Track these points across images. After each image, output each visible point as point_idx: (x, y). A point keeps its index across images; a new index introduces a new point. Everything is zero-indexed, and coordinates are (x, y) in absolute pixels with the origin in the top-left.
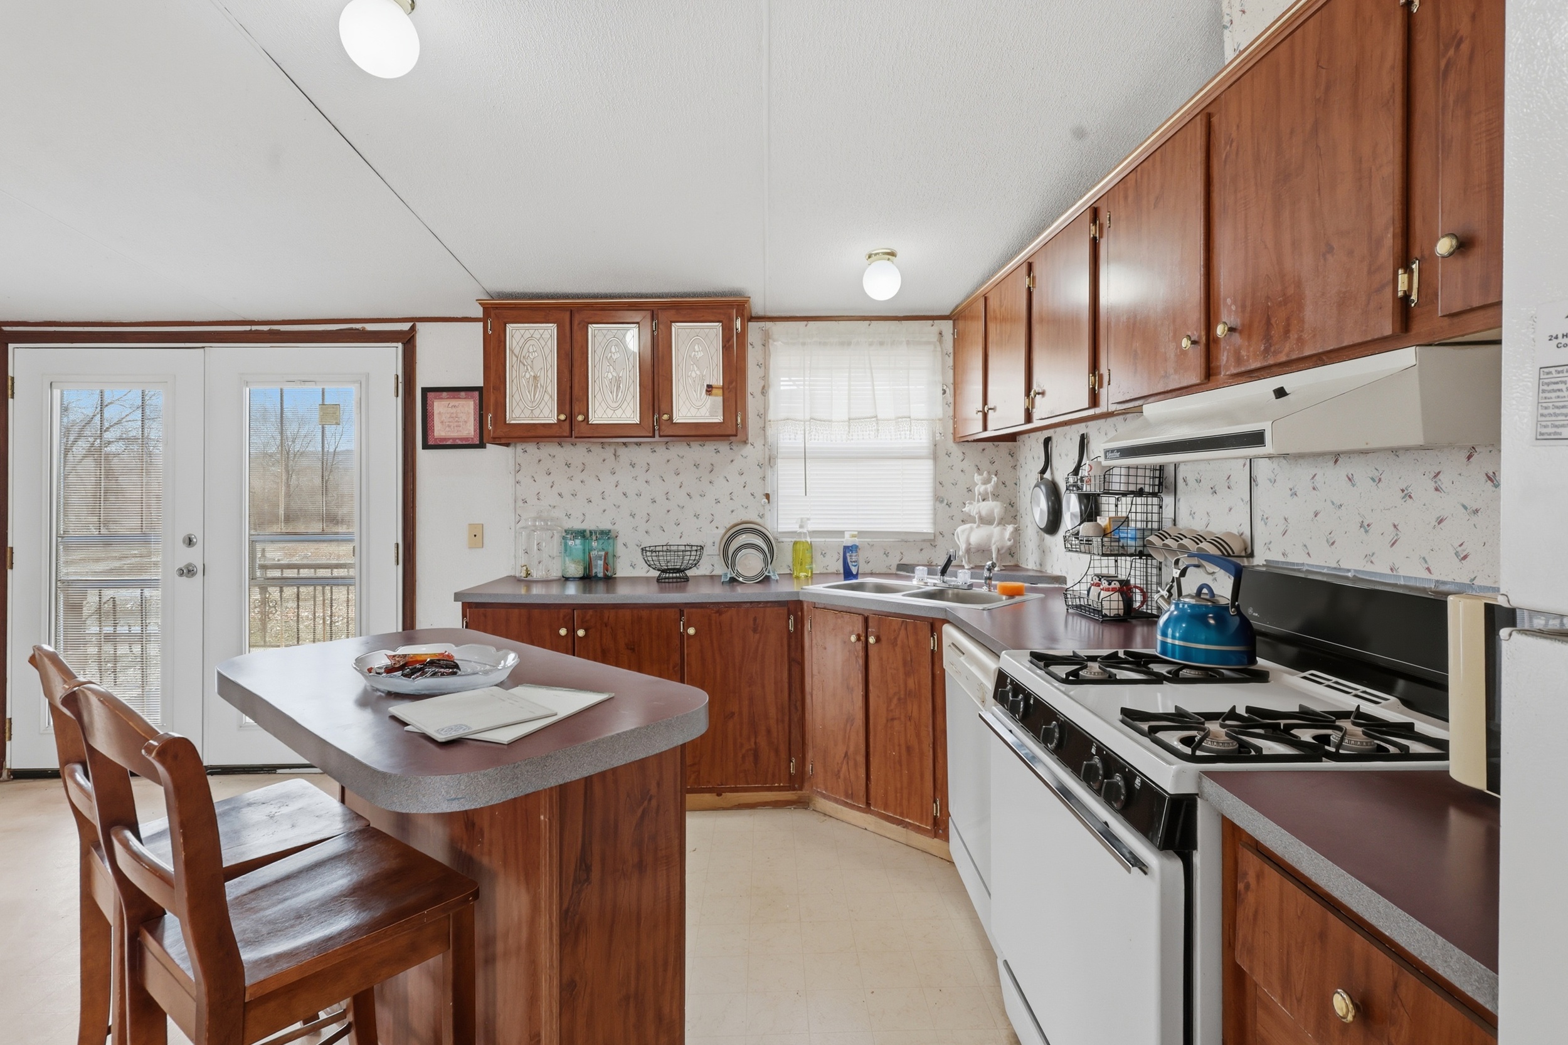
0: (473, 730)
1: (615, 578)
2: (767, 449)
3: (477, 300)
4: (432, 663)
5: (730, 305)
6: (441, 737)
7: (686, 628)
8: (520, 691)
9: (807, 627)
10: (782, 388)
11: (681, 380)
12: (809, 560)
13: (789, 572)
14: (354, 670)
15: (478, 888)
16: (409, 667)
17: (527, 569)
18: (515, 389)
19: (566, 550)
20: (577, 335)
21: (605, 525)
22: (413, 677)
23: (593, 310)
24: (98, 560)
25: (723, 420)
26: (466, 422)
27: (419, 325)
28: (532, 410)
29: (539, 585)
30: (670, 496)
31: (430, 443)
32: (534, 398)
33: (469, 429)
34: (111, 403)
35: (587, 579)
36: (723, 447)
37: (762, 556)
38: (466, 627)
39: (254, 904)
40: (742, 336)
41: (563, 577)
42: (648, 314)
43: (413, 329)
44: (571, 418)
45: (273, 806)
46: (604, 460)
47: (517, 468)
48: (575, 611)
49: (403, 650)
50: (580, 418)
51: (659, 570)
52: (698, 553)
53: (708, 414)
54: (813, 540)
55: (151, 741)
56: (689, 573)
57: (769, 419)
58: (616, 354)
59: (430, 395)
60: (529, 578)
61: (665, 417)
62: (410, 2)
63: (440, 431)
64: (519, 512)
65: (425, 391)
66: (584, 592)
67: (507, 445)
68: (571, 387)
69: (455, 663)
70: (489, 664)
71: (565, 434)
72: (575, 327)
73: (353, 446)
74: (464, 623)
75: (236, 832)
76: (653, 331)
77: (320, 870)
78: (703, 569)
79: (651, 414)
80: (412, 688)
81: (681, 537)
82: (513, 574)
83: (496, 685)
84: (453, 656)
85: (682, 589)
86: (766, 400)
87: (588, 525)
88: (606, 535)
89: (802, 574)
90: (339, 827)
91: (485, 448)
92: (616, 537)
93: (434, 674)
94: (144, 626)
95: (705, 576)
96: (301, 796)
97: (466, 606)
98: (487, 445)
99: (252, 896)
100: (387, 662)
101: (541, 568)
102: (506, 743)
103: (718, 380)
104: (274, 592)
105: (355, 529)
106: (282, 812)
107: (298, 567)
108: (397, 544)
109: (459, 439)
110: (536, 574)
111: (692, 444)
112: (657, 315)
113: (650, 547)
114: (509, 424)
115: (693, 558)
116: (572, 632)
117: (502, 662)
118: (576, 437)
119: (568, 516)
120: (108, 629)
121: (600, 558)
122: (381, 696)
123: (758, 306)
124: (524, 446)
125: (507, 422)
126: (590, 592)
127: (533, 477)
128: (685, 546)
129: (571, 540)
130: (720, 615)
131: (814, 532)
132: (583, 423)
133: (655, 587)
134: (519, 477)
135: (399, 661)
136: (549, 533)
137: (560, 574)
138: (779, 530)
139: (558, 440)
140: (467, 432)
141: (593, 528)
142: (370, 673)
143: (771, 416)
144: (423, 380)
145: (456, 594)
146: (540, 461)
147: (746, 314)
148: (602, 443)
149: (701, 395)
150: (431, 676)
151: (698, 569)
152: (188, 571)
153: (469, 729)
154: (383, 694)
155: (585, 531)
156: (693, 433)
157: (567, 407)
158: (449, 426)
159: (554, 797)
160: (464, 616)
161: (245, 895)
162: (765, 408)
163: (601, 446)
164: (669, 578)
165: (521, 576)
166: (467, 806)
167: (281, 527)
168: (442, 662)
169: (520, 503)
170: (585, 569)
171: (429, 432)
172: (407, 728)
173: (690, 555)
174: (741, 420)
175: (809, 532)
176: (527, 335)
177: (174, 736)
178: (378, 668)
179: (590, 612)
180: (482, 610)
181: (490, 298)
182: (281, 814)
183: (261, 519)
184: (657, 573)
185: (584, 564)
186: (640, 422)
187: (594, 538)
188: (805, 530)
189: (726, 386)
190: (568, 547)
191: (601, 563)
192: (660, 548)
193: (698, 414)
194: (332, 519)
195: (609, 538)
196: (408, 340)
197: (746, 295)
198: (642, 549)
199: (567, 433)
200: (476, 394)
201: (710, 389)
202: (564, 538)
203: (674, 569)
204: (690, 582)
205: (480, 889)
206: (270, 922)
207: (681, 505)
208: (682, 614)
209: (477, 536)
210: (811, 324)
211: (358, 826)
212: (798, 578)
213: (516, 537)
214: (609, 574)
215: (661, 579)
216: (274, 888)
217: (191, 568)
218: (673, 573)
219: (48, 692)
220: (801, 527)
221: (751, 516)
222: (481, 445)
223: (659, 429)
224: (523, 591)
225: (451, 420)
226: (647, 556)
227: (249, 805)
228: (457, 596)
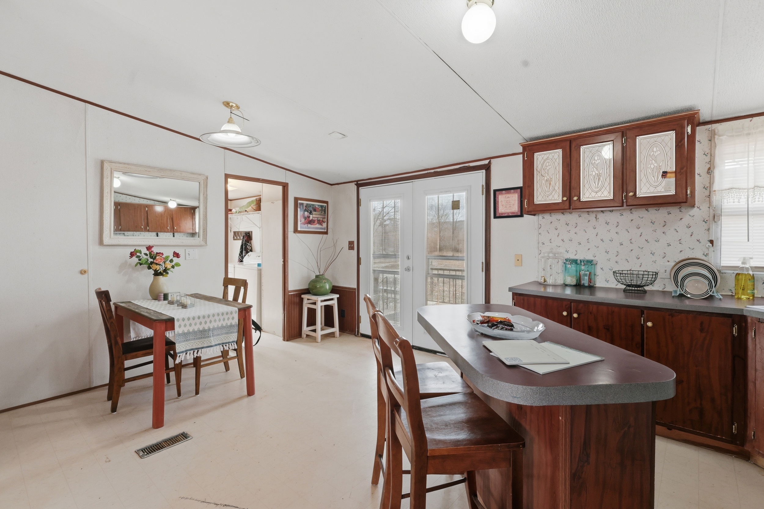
0: (523, 362)
1: (596, 287)
2: (711, 210)
3: (519, 144)
4: (501, 322)
5: (683, 118)
6: (508, 363)
7: (646, 321)
8: (546, 345)
9: (751, 334)
10: (726, 168)
11: (643, 171)
12: (750, 287)
13: (731, 294)
14: (467, 320)
15: (525, 442)
16: (492, 323)
17: (544, 278)
18: (539, 186)
19: (566, 269)
20: (574, 153)
21: (589, 257)
22: (493, 328)
23: (584, 138)
24: (382, 263)
25: (676, 193)
26: (514, 205)
27: (492, 160)
28: (548, 196)
29: (551, 287)
30: (633, 241)
31: (497, 216)
32: (549, 190)
33: (515, 208)
34: (386, 207)
35: (578, 286)
36: (674, 210)
37: (707, 282)
38: (514, 305)
39: (430, 413)
40: (692, 138)
41: (564, 284)
42: (620, 134)
43: (490, 162)
44: (570, 199)
45: (436, 372)
46: (589, 221)
47: (539, 227)
48: (572, 303)
49: (487, 314)
50: (575, 198)
51: (625, 285)
52: (654, 276)
53: (663, 190)
54: (754, 273)
55: (397, 339)
56: (646, 288)
57: (714, 189)
58: (598, 161)
59: (497, 193)
60: (545, 283)
61: (631, 194)
62: (492, 1)
63: (502, 210)
64: (540, 249)
65: (495, 191)
66: (576, 293)
67: (534, 215)
68: (570, 182)
69: (512, 324)
70: (529, 327)
71: (566, 208)
72: (573, 149)
73: (464, 218)
74: (513, 303)
75: (424, 379)
76: (623, 144)
77: (454, 407)
78: (657, 287)
79: (621, 193)
80: (493, 334)
81: (640, 266)
82: (537, 280)
83: (533, 339)
84: (511, 320)
85: (642, 298)
86: (711, 177)
87: (579, 257)
88: (590, 263)
89: (744, 297)
90: (461, 389)
91: (523, 217)
92: (596, 264)
93: (502, 329)
94: (395, 288)
95: (658, 291)
96: (447, 370)
97: (514, 295)
98: (524, 215)
99: (430, 409)
100: (480, 318)
101: (551, 278)
102: (541, 374)
103: (671, 167)
104: (435, 279)
105: (465, 254)
106: (440, 375)
107: (444, 270)
108: (483, 262)
109: (510, 213)
110: (550, 281)
111: (649, 209)
112: (626, 133)
113: (619, 271)
114: (536, 204)
115: (649, 279)
116: (570, 314)
117: (536, 327)
118: (572, 209)
119: (567, 252)
120: (385, 288)
121: (586, 275)
122: (478, 335)
123: (705, 114)
124: (543, 215)
125: (535, 203)
126: (580, 294)
127: (548, 231)
128: (644, 271)
129: (569, 264)
130: (672, 317)
131: (756, 267)
132: (577, 201)
133: (622, 295)
134: (540, 231)
135: (486, 319)
136: (556, 260)
137: (562, 282)
138: (722, 265)
139: (562, 211)
140: (514, 209)
141: (582, 258)
142: (474, 323)
143: (716, 187)
144: (494, 186)
145: (509, 288)
146: (551, 223)
147: (696, 122)
148: (588, 211)
149: (658, 178)
150: (500, 329)
151: (653, 286)
152: (408, 269)
153: (521, 361)
154: (479, 333)
155: (577, 260)
156: (651, 202)
157: (568, 194)
158: (506, 207)
159: (568, 410)
160: (513, 299)
161: (427, 408)
162: (710, 183)
163: (587, 213)
164: (632, 290)
165: (541, 282)
166: (521, 403)
167: (437, 253)
168: (505, 323)
169: (541, 244)
170: (577, 280)
171: (497, 211)
172: (491, 354)
173: (648, 278)
174: (691, 192)
175: (751, 267)
176: (545, 157)
177: (404, 339)
178: (477, 321)
179: (581, 305)
180: (522, 297)
181: (526, 141)
182: (439, 376)
183: (431, 249)
184: (624, 287)
185: (576, 278)
186: (613, 198)
187: (582, 264)
188: (747, 266)
189: (677, 171)
190: (567, 268)
191: (587, 278)
192: (626, 272)
193: (656, 191)
194: (457, 250)
195: (592, 265)
196: (487, 168)
197: (696, 109)
198: (614, 272)
199: (567, 207)
200: (519, 190)
201: (665, 174)
202: (565, 263)
203: (636, 285)
204: (647, 294)
205: (526, 443)
206: (437, 424)
207: (641, 247)
208: (642, 313)
209: (519, 260)
210: (755, 119)
211: (469, 391)
212: (739, 299)
213: (538, 261)
214: (591, 284)
215: (626, 290)
216: (437, 409)
217: (409, 268)
218: (635, 287)
219: (369, 312)
220: (743, 263)
221: (698, 254)
222: (521, 216)
223: (626, 202)
224: (542, 289)
225: (507, 204)
226: (617, 276)
227: (428, 369)
228: (510, 289)
